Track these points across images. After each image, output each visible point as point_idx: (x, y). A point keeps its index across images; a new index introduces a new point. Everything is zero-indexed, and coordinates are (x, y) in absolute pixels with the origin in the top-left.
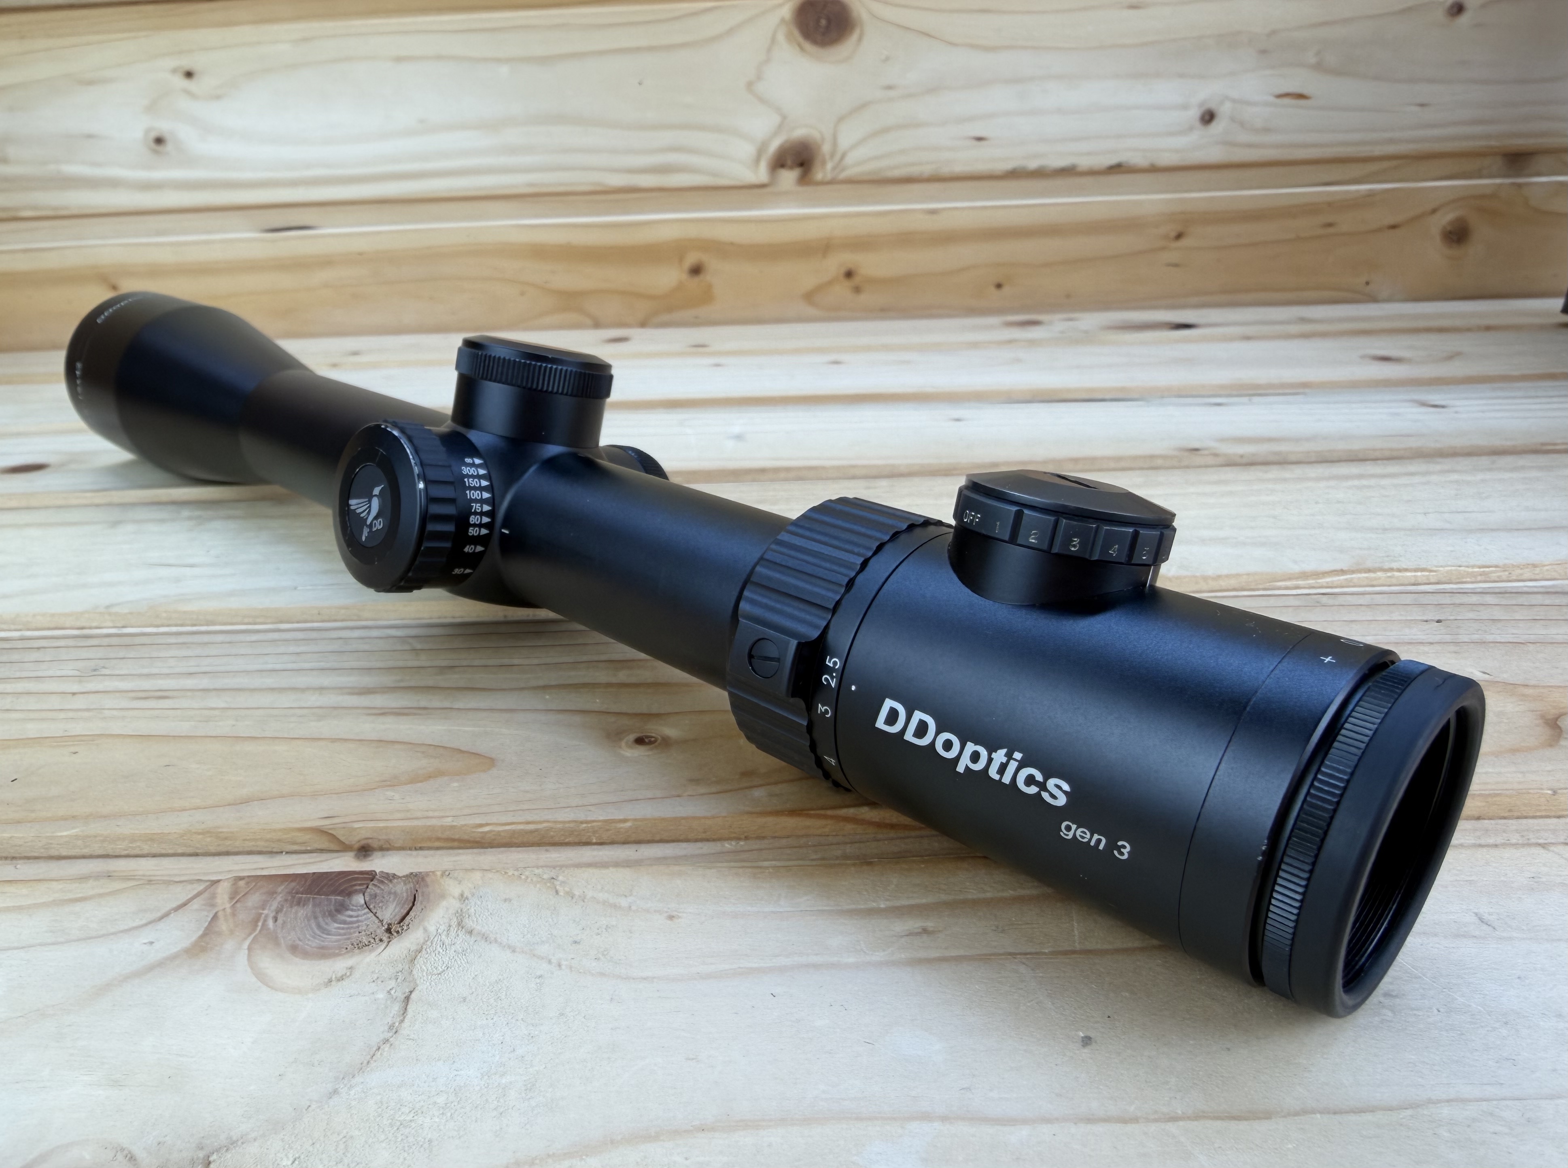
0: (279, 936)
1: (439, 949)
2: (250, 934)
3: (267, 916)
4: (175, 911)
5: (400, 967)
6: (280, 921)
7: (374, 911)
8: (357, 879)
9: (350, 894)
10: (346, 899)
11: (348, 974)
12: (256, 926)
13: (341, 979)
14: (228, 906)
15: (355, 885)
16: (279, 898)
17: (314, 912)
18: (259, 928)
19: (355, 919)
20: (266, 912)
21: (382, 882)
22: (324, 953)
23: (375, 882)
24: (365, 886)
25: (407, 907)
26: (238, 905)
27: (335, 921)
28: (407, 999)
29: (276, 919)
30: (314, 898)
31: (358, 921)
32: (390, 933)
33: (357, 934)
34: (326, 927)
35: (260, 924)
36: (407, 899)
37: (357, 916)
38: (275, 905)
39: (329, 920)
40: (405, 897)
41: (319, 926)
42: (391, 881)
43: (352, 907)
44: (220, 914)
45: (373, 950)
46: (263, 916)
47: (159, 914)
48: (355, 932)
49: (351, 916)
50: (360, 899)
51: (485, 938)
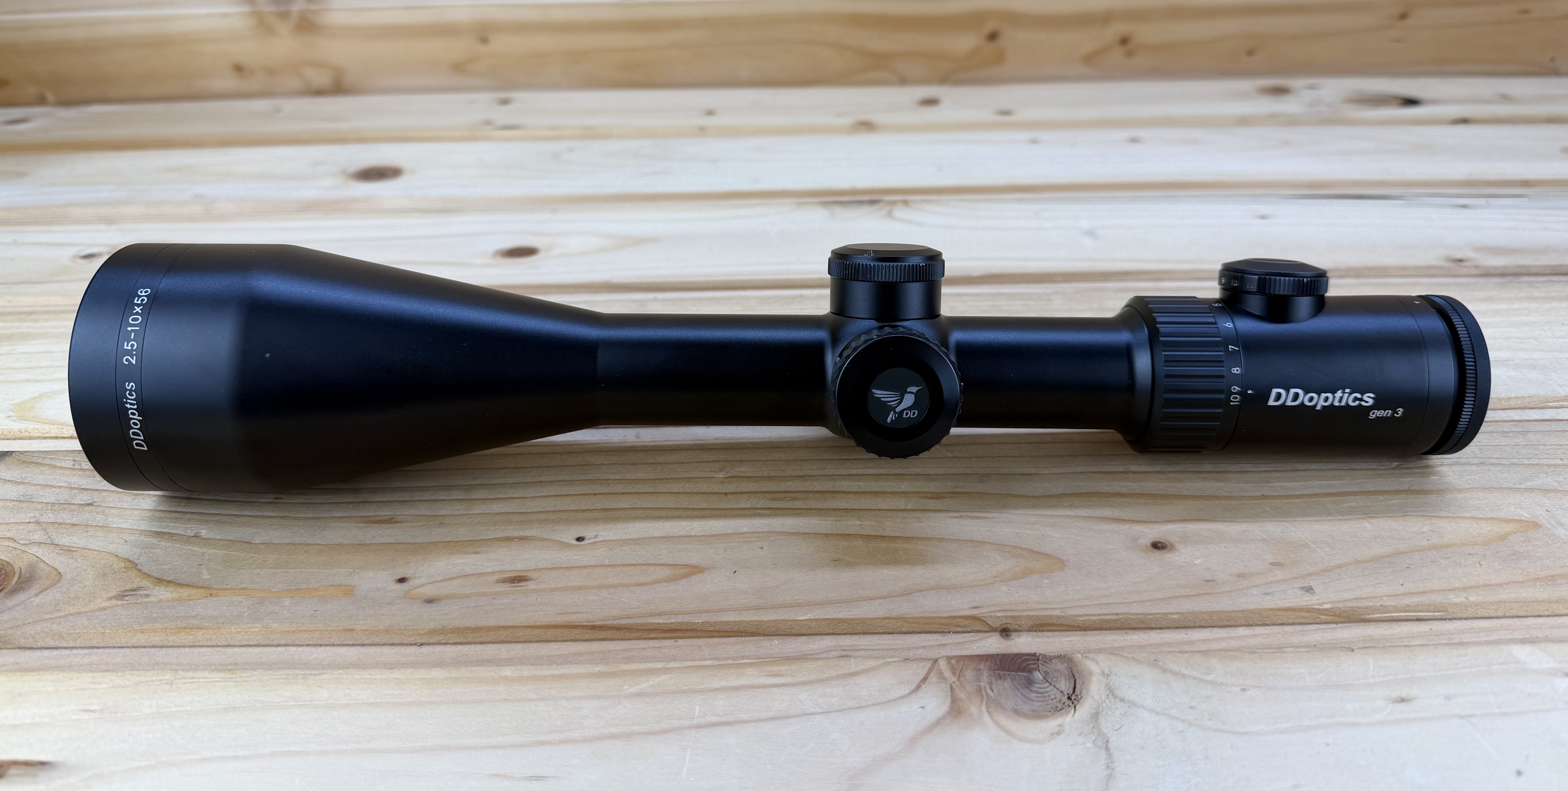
0: (1002, 702)
1: (1110, 712)
2: (982, 701)
3: (985, 687)
4: (923, 683)
5: (1091, 726)
6: (995, 691)
7: (1053, 684)
8: (1028, 660)
9: (1030, 671)
10: (1029, 674)
11: (1062, 730)
12: (982, 695)
13: (1058, 733)
14: (954, 679)
15: (1030, 664)
16: (985, 674)
17: (1014, 685)
18: (985, 696)
19: (1043, 690)
20: (982, 684)
21: (1046, 662)
22: (1037, 715)
23: (1040, 662)
24: (1037, 666)
25: (1073, 681)
26: (962, 679)
27: (1032, 691)
28: (1107, 749)
29: (993, 691)
30: (1008, 674)
31: (1046, 692)
32: (1071, 699)
33: (1051, 701)
34: (1027, 695)
35: (984, 693)
36: (1069, 674)
37: (1044, 688)
38: (986, 679)
39: (1027, 691)
40: (1067, 673)
41: (1024, 696)
42: (1050, 660)
43: (1036, 681)
44: (953, 685)
45: (1068, 713)
46: (982, 687)
47: (914, 686)
48: (1049, 700)
49: (1040, 688)
50: (1038, 675)
51: (1133, 704)
